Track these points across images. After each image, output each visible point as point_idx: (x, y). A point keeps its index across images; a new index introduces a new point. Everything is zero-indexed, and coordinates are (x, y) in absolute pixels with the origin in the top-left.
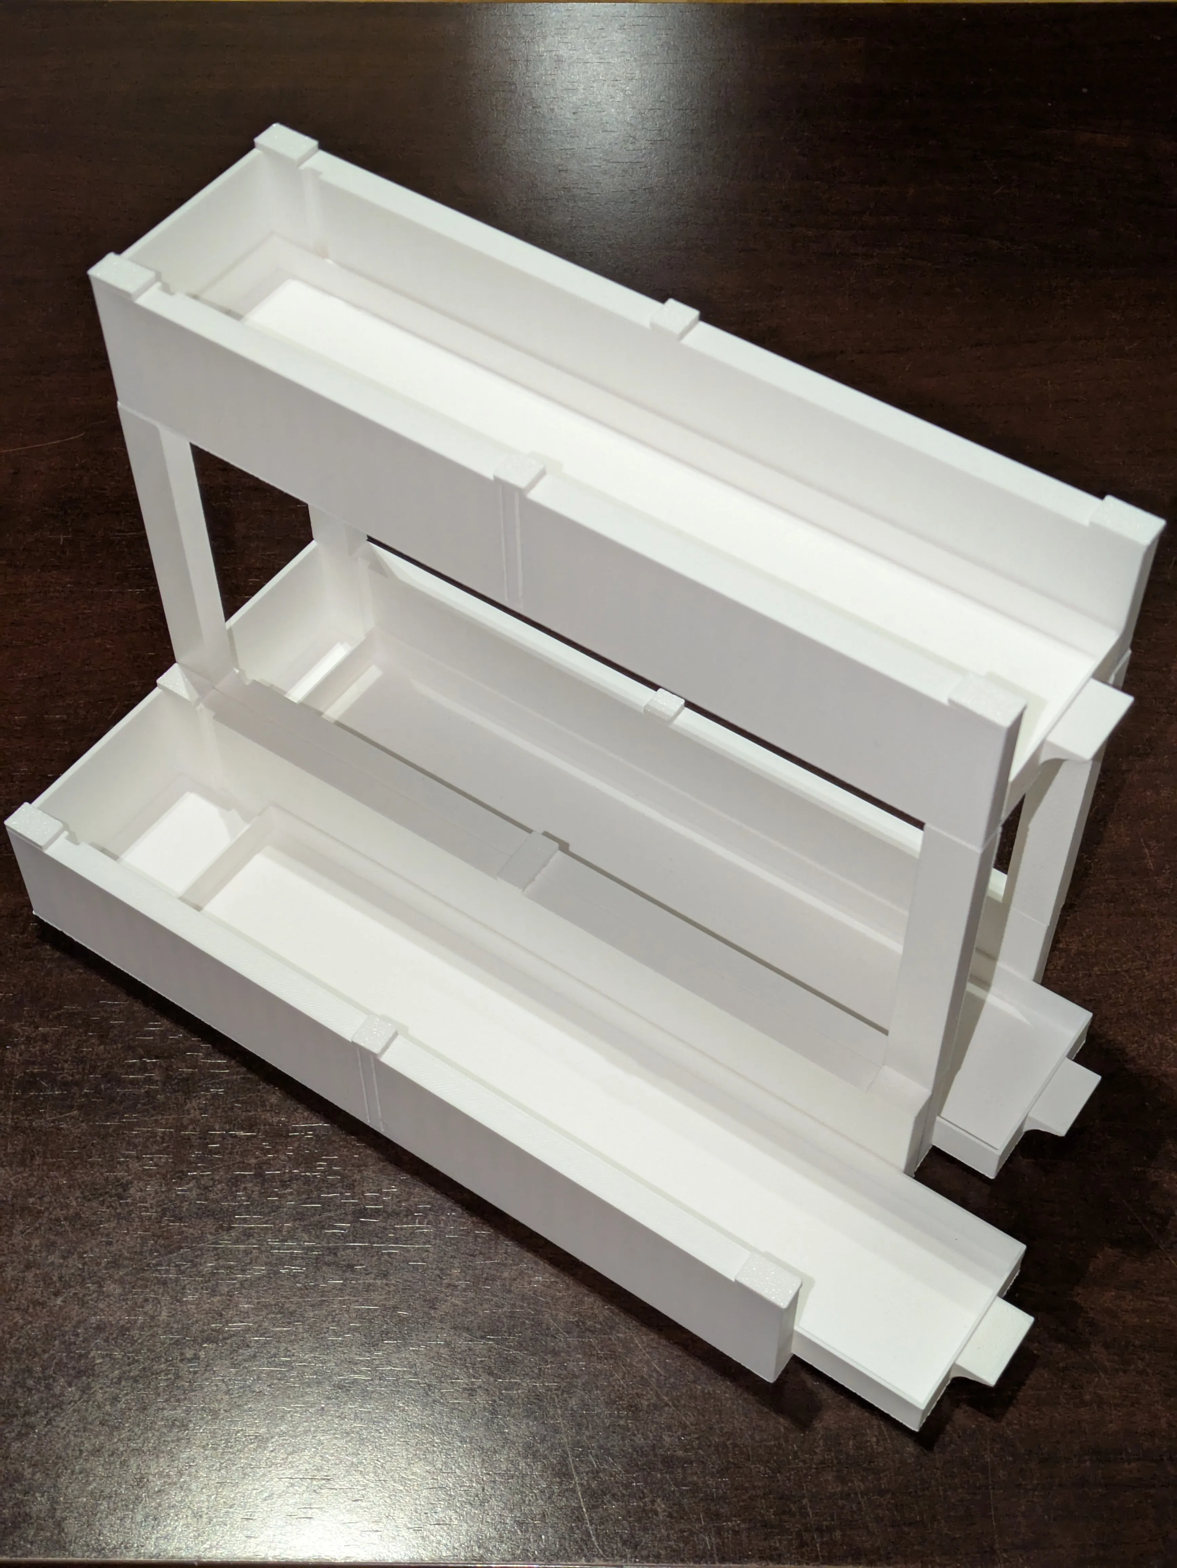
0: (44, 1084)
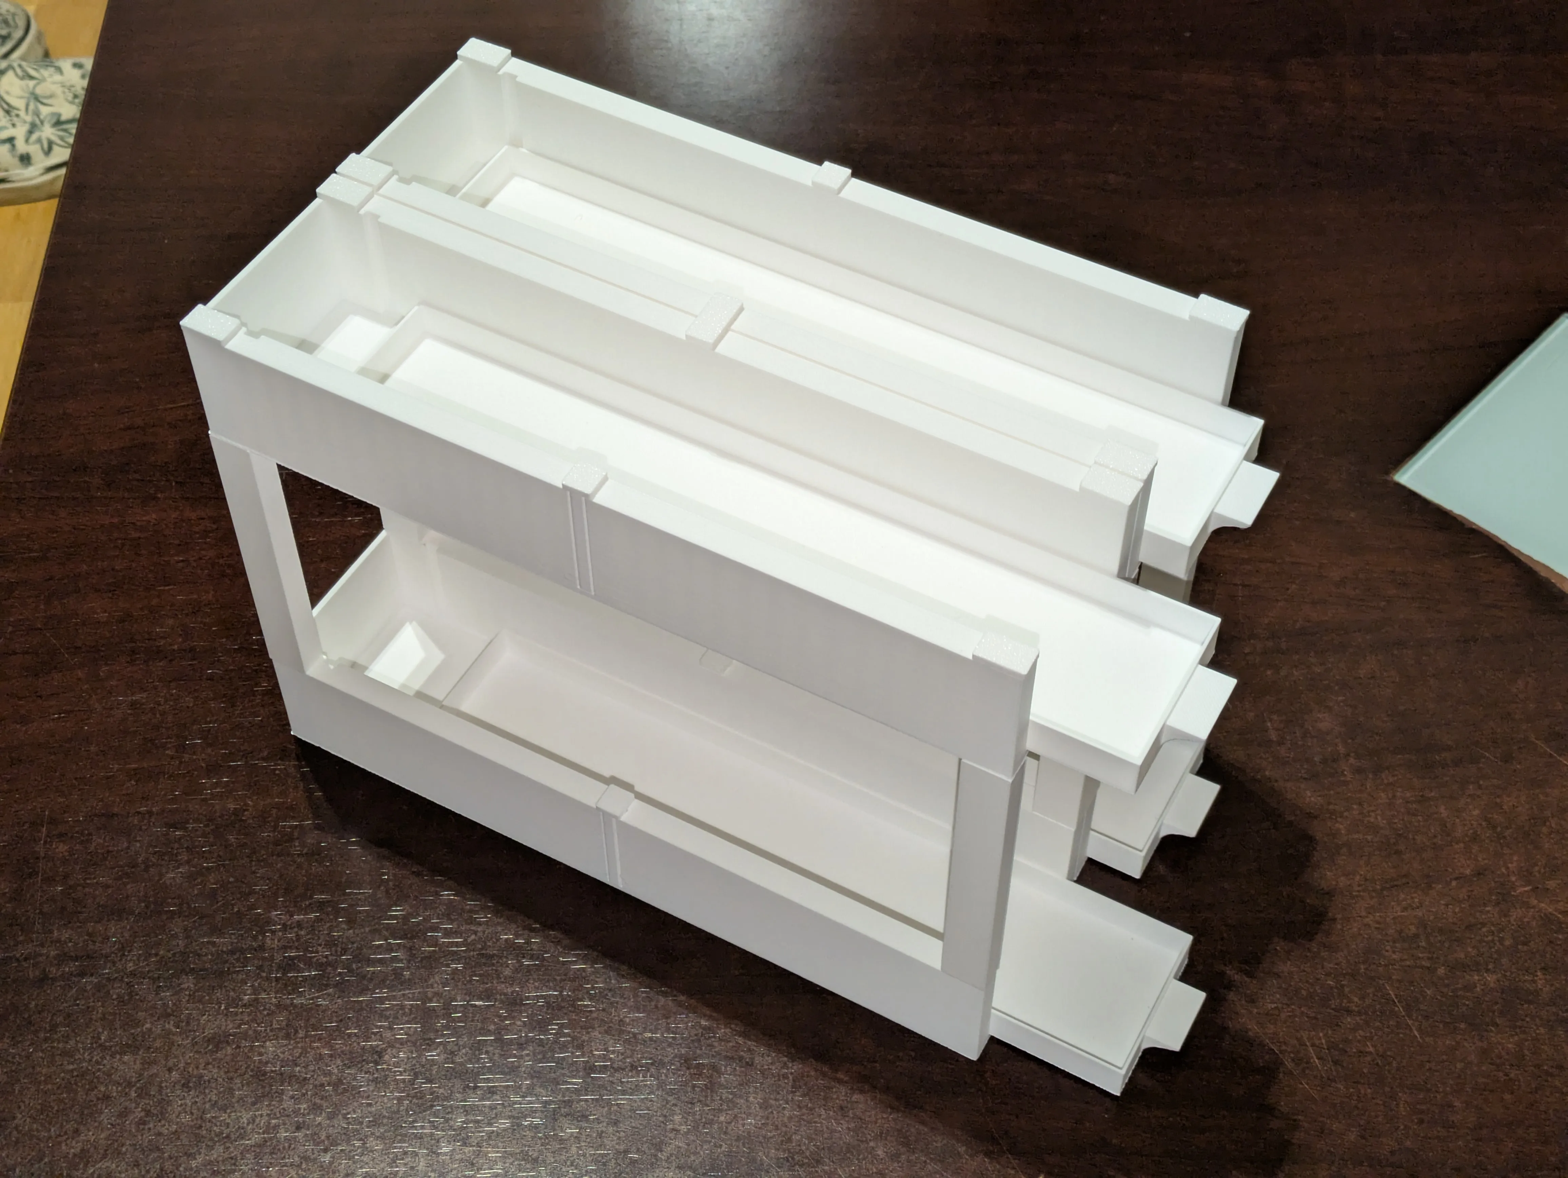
0: (302, 966)
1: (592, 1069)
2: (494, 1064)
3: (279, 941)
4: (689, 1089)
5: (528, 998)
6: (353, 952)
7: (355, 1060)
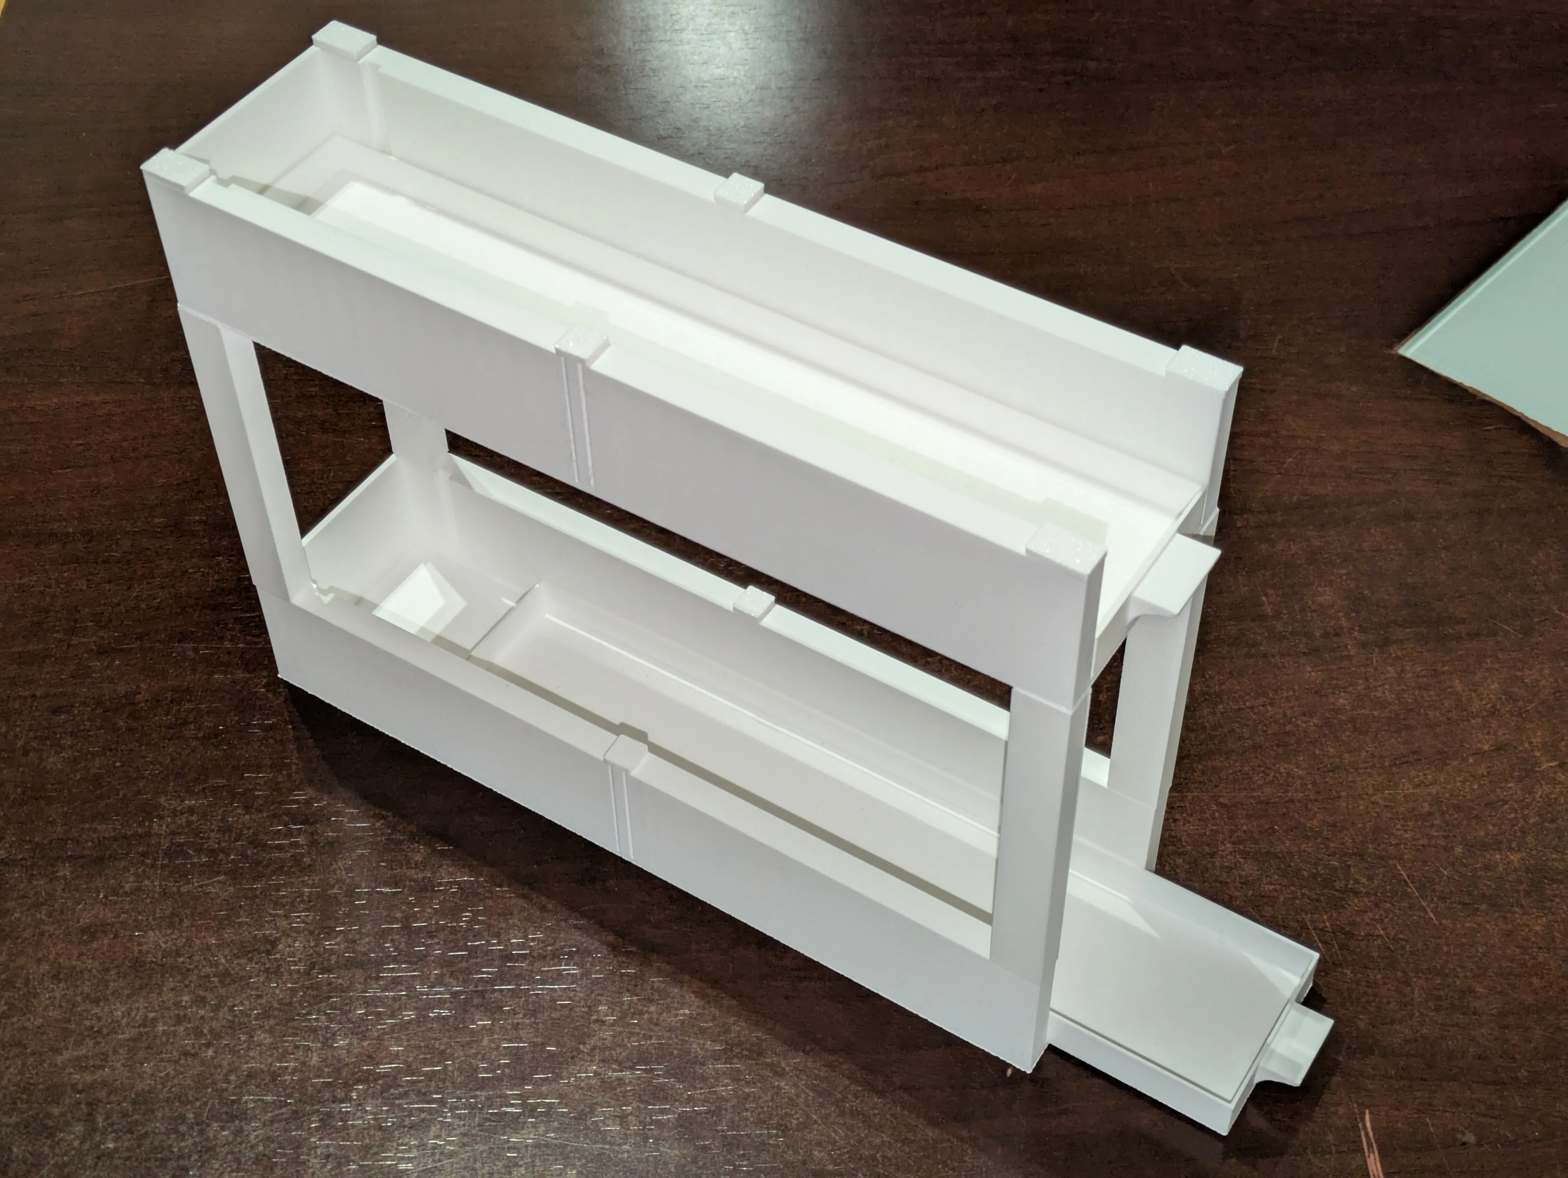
0: (191, 852)
1: (510, 957)
2: (399, 955)
3: (167, 827)
4: (617, 978)
5: (440, 884)
6: (248, 838)
7: (246, 950)
